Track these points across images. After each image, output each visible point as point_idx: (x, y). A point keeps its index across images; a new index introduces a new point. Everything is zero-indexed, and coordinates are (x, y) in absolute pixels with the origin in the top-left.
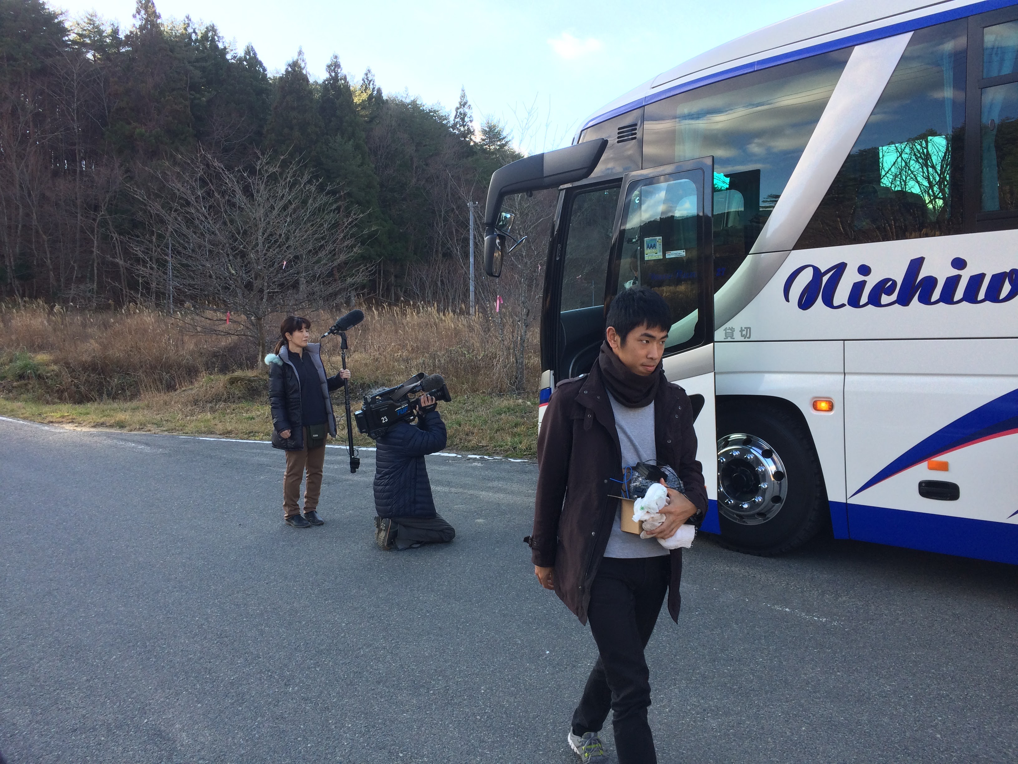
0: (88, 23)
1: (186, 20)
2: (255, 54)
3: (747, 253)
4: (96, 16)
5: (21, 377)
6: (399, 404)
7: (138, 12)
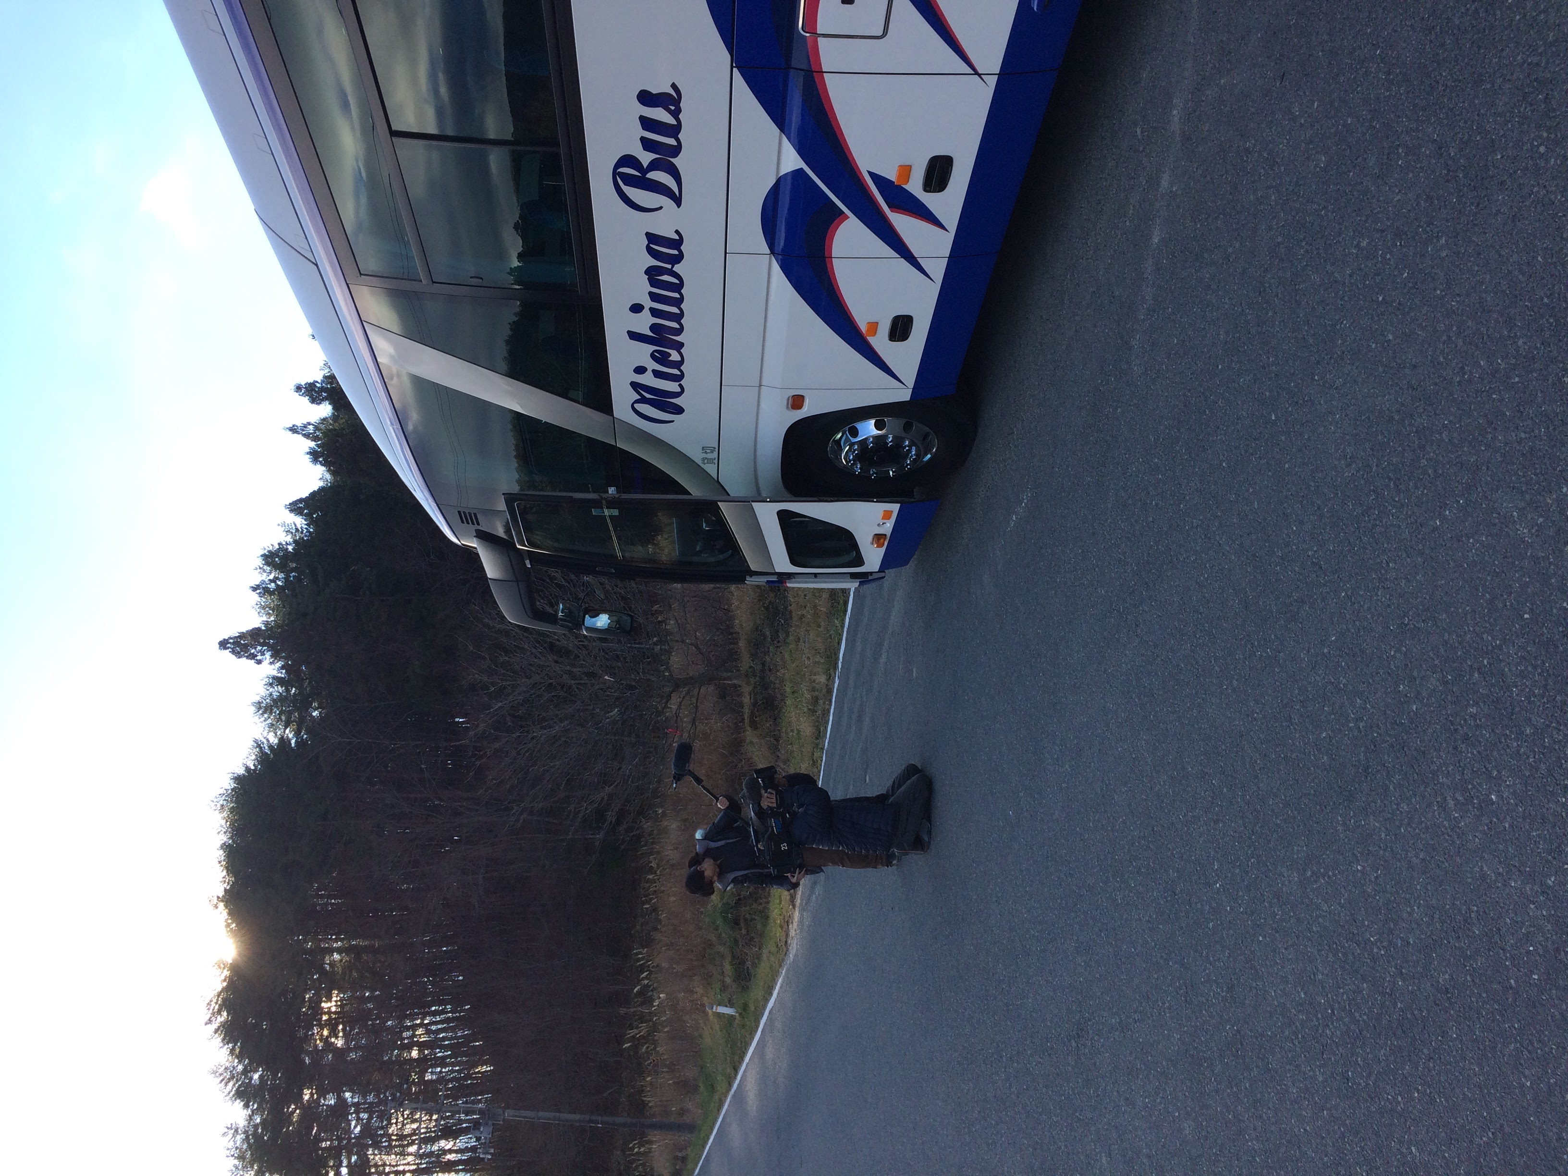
0: (271, 713)
1: (258, 591)
2: (301, 500)
4: (259, 702)
6: (770, 829)
7: (252, 657)
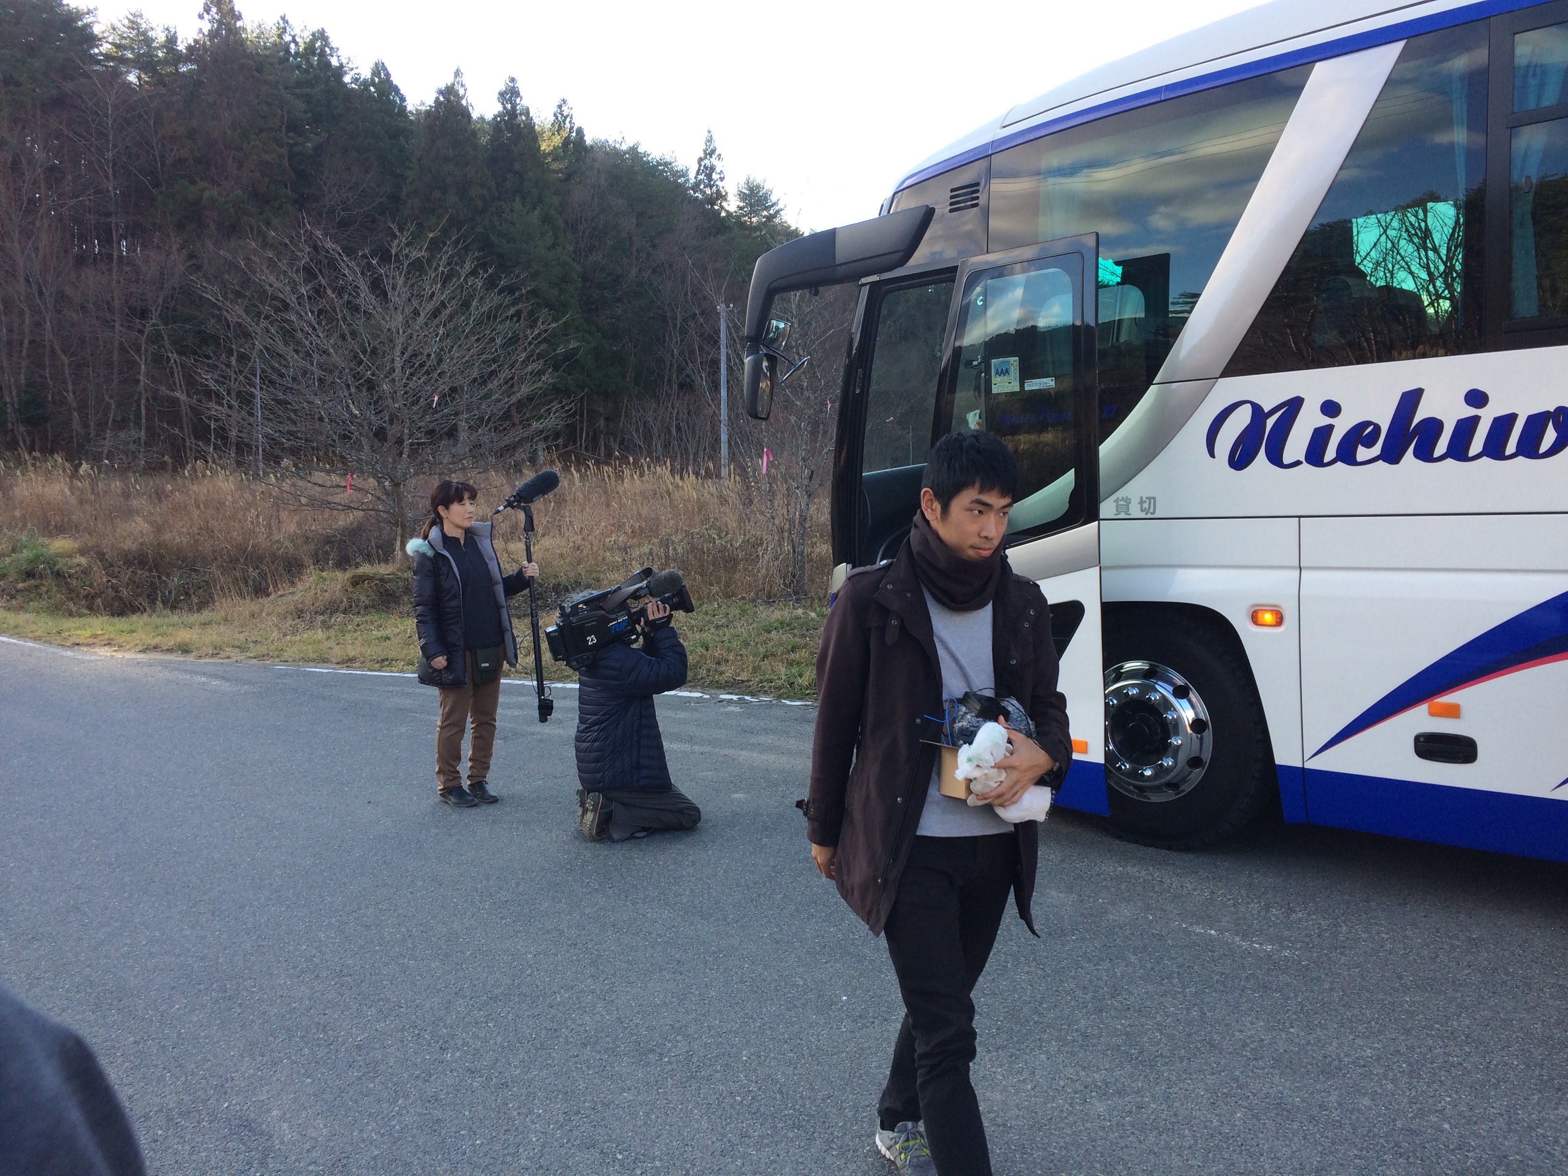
0: (129, 28)
1: (281, 22)
2: (388, 75)
3: (1150, 382)
4: (142, 15)
5: (30, 574)
6: (614, 616)
7: (207, 10)
